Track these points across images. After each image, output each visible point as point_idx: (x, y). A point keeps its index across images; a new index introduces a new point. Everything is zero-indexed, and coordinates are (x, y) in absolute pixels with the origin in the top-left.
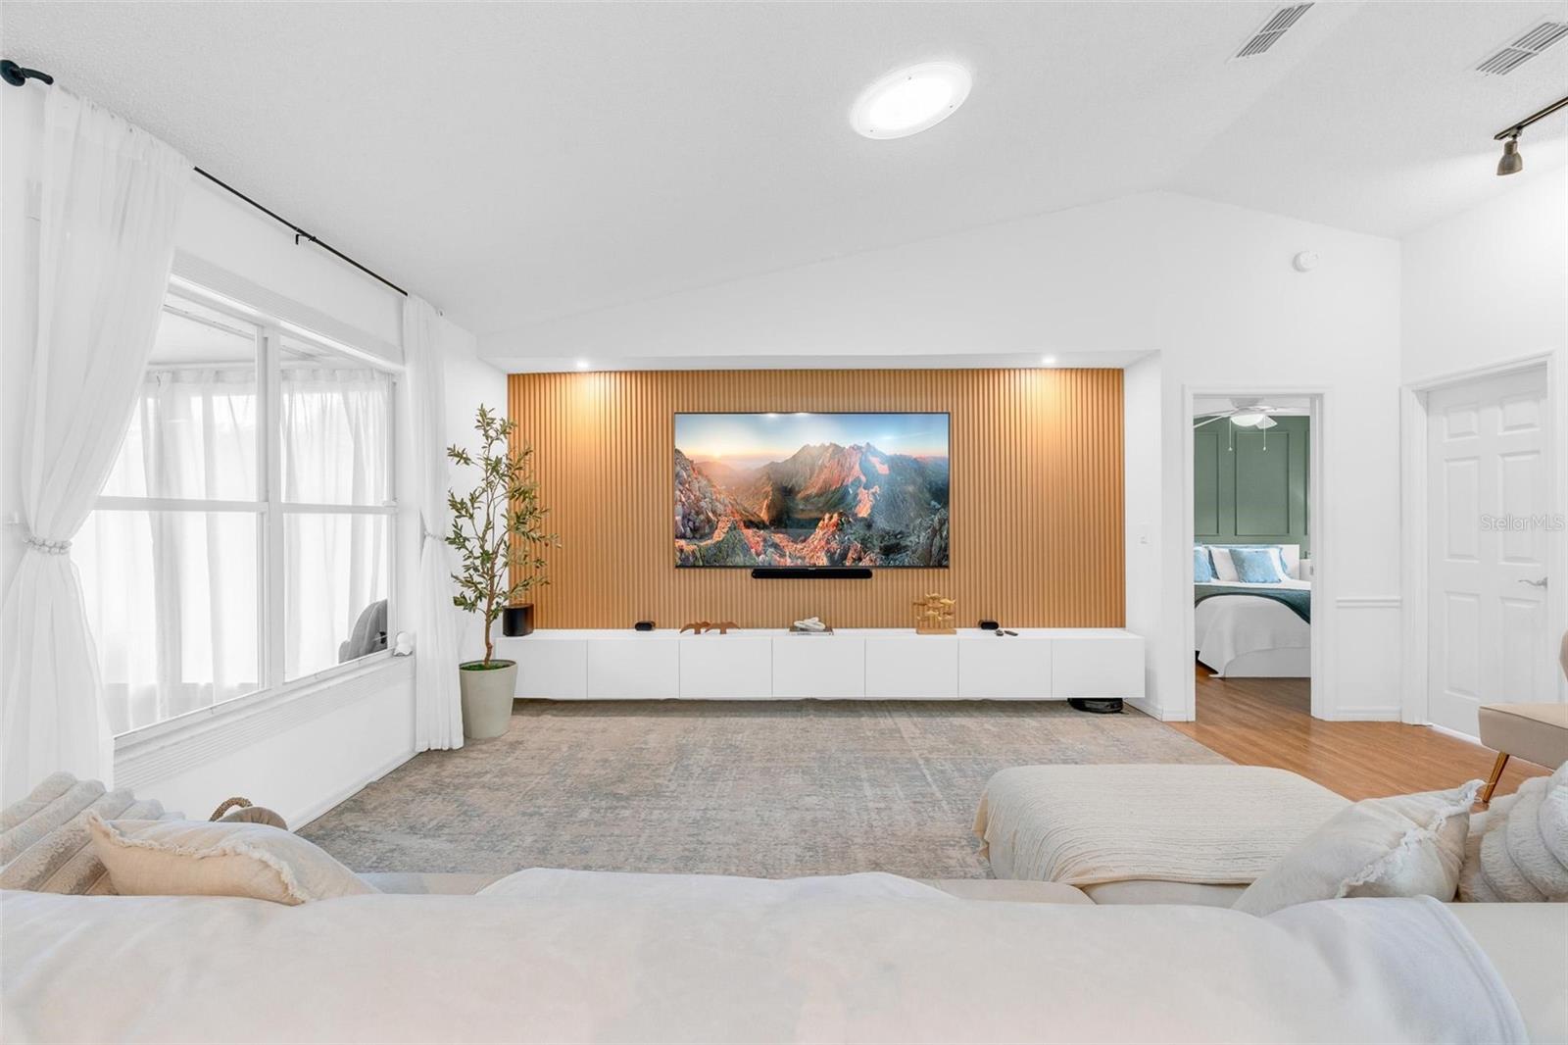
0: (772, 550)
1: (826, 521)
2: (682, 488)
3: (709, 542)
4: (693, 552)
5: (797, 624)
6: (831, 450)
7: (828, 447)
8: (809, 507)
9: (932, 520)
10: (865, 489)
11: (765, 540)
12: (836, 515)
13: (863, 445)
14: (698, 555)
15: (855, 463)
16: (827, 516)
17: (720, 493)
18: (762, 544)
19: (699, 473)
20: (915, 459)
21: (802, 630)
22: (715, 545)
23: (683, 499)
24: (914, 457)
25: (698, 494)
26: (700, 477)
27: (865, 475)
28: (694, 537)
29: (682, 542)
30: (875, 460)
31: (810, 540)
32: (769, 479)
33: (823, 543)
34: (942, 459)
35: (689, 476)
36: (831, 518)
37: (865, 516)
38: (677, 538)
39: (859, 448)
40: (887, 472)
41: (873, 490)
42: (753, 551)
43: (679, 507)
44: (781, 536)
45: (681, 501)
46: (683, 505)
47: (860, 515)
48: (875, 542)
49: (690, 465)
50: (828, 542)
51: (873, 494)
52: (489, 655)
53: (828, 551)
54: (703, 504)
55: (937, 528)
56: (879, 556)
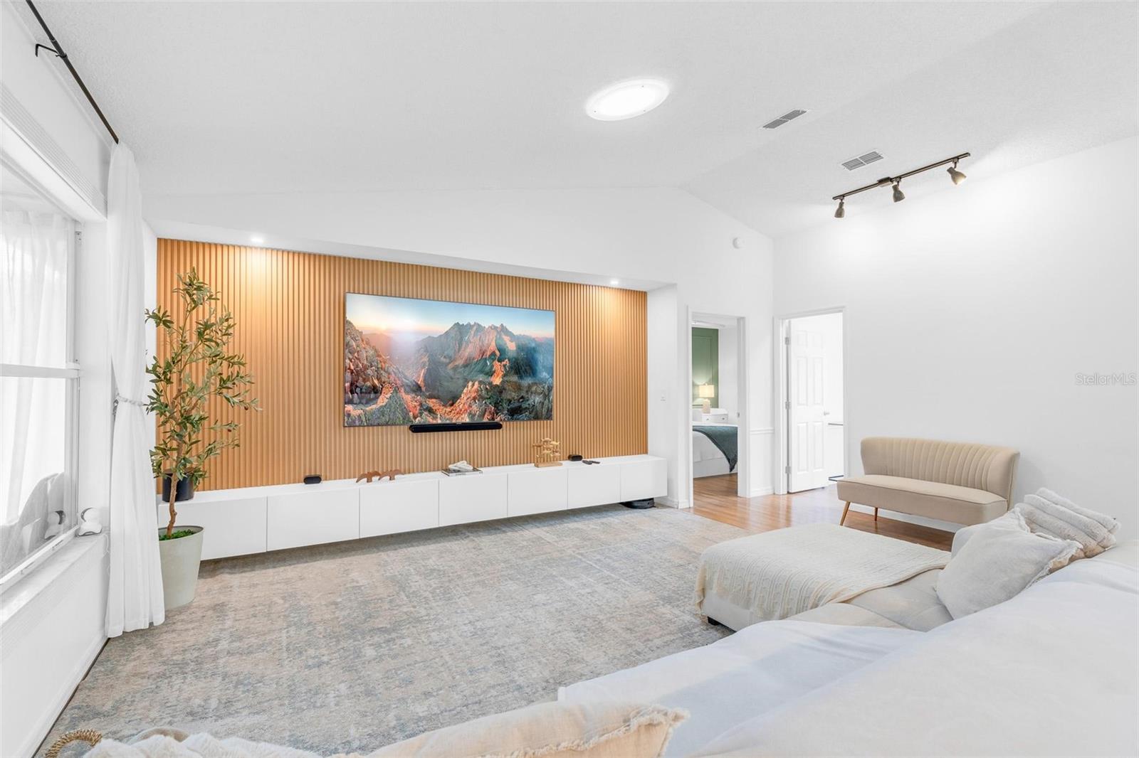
0: (426, 413)
1: (470, 388)
2: (351, 357)
3: (374, 407)
4: (359, 417)
5: (451, 467)
6: (475, 328)
7: (473, 326)
8: (457, 376)
9: (544, 388)
10: (499, 361)
11: (421, 405)
12: (477, 383)
13: (498, 325)
14: (364, 419)
15: (492, 340)
16: (470, 384)
17: (385, 363)
18: (418, 408)
19: (367, 343)
20: (534, 339)
21: (455, 471)
22: (379, 410)
23: (352, 367)
24: (533, 336)
25: (365, 363)
26: (368, 348)
27: (499, 350)
28: (360, 403)
29: (349, 407)
30: (506, 339)
31: (456, 404)
32: (426, 351)
33: (466, 406)
34: (551, 340)
35: (358, 346)
36: (473, 385)
37: (498, 384)
38: (345, 403)
39: (496, 328)
40: (515, 349)
41: (504, 363)
42: (411, 414)
43: (348, 374)
44: (434, 400)
45: (349, 369)
46: (352, 372)
47: (495, 384)
48: (504, 405)
49: (357, 335)
50: (470, 406)
51: (504, 366)
52: (172, 522)
53: (470, 413)
54: (369, 372)
55: (547, 394)
56: (507, 416)
